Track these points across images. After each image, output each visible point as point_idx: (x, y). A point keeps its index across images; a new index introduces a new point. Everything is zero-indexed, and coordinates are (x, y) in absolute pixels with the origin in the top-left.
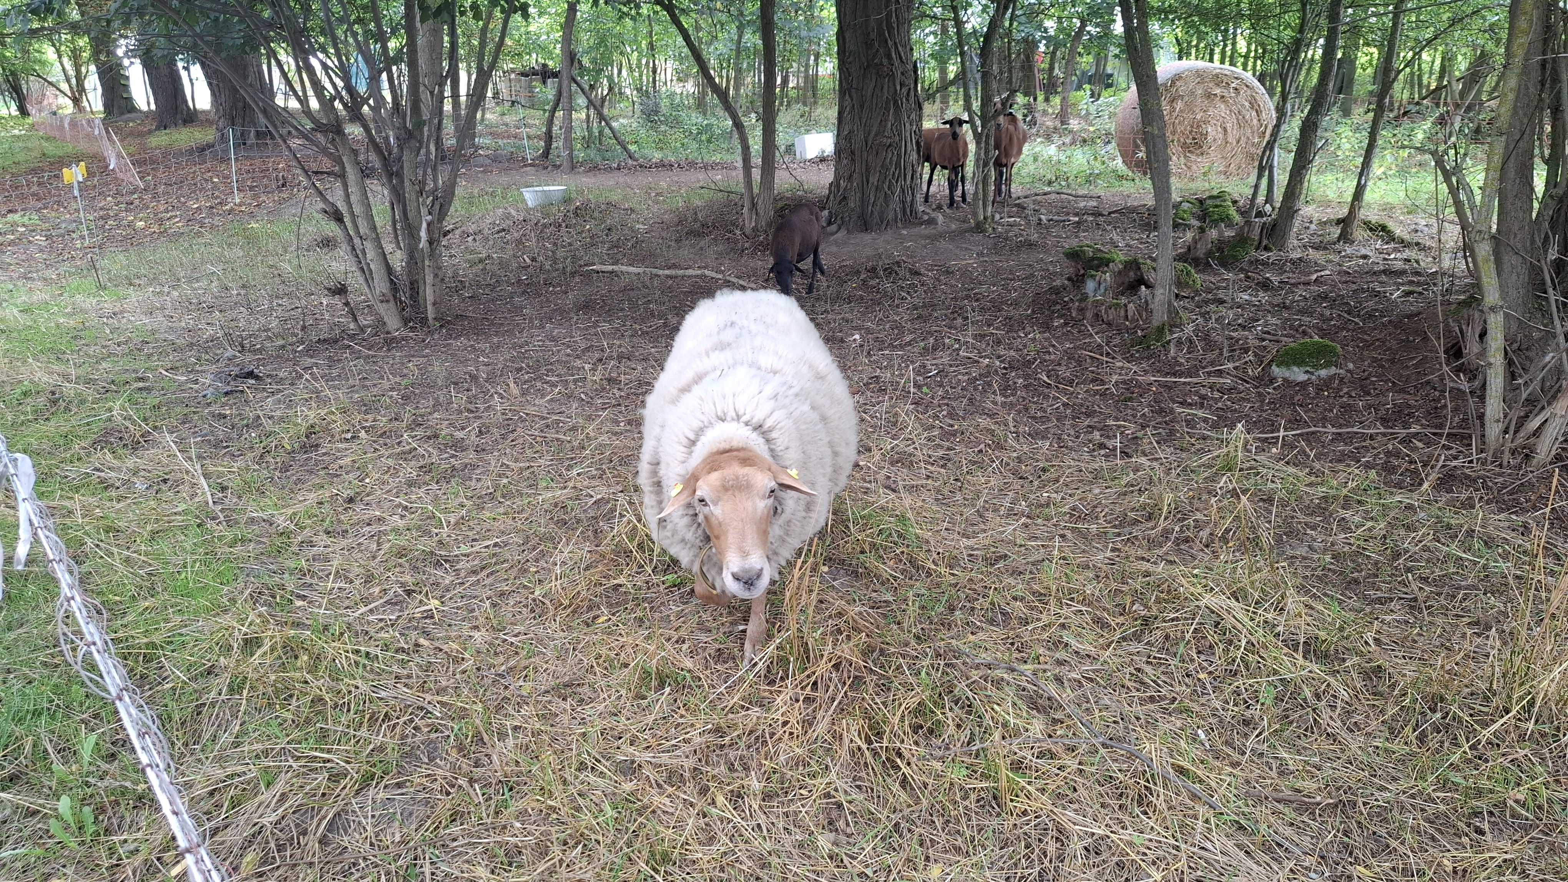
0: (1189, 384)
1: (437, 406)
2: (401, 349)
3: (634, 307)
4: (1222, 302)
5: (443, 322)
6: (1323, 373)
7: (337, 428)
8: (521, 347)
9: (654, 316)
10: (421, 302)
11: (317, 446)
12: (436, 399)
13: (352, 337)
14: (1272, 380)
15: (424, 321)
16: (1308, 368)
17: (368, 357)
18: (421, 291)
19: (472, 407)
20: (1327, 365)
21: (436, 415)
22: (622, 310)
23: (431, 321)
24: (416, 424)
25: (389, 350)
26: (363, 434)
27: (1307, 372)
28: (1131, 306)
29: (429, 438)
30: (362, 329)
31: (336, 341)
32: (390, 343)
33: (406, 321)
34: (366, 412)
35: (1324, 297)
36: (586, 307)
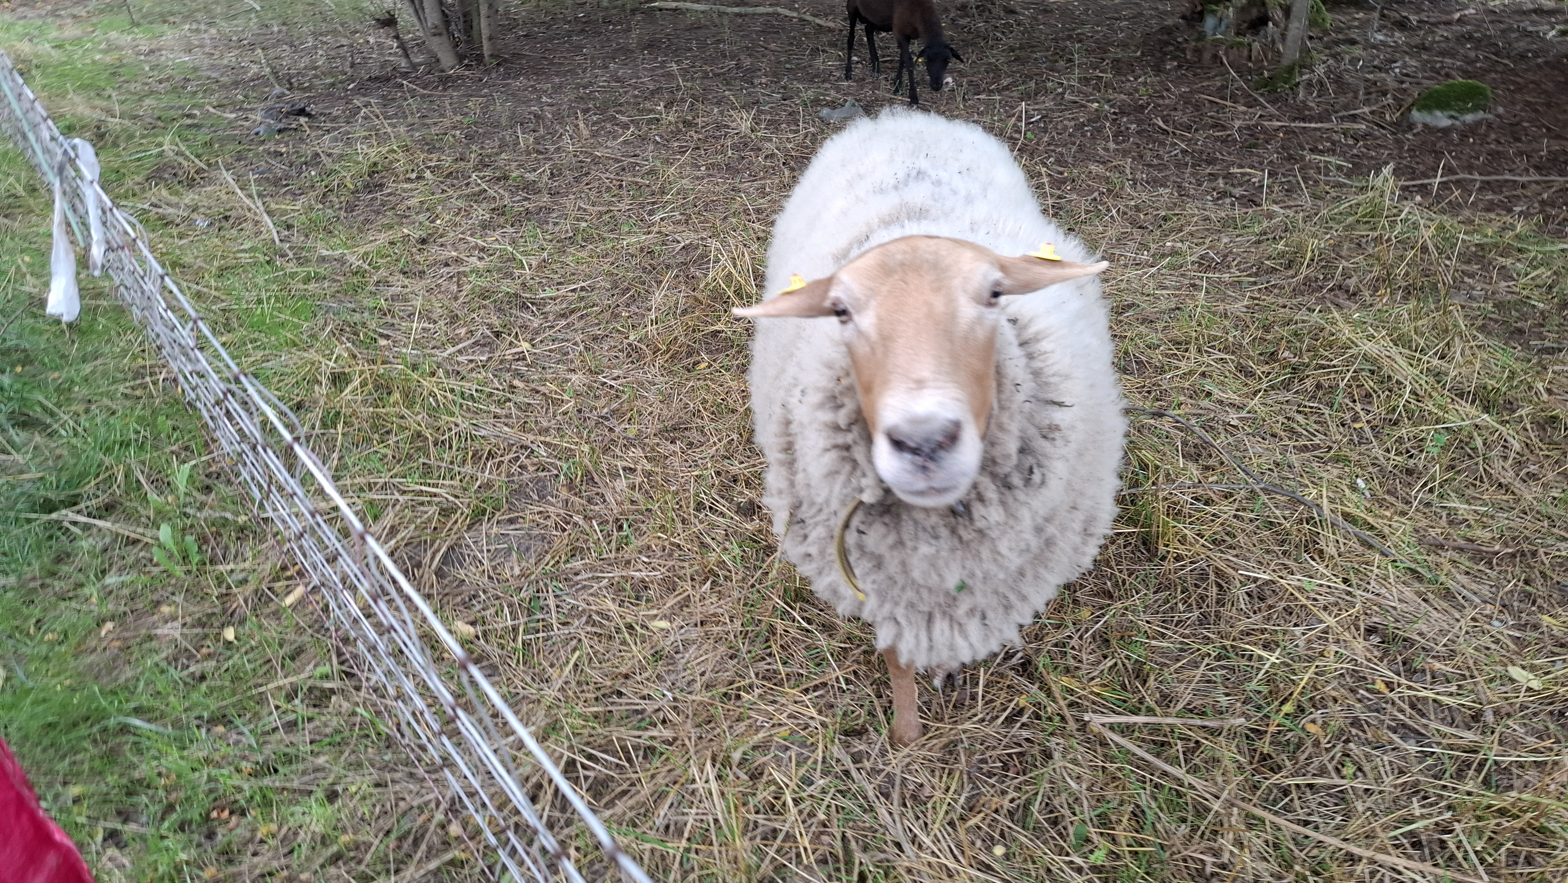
0: (1319, 129)
1: (503, 146)
2: (457, 88)
3: (703, 46)
4: (1353, 42)
5: (501, 61)
6: (1469, 118)
7: (400, 166)
8: (585, 88)
9: (725, 57)
10: (475, 36)
11: (381, 186)
12: (502, 139)
13: (405, 75)
14: (1411, 127)
15: (480, 58)
16: (1453, 113)
17: (423, 96)
18: (475, 24)
19: (540, 148)
20: (1475, 109)
21: (503, 156)
22: (690, 49)
23: (487, 58)
24: (482, 165)
25: (445, 90)
26: (428, 174)
27: (1452, 117)
28: (1256, 46)
29: (499, 179)
30: (414, 67)
31: (388, 80)
32: (446, 81)
33: (461, 58)
34: (430, 152)
35: (1470, 38)
36: (651, 46)
